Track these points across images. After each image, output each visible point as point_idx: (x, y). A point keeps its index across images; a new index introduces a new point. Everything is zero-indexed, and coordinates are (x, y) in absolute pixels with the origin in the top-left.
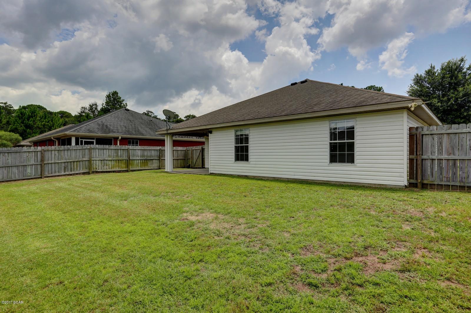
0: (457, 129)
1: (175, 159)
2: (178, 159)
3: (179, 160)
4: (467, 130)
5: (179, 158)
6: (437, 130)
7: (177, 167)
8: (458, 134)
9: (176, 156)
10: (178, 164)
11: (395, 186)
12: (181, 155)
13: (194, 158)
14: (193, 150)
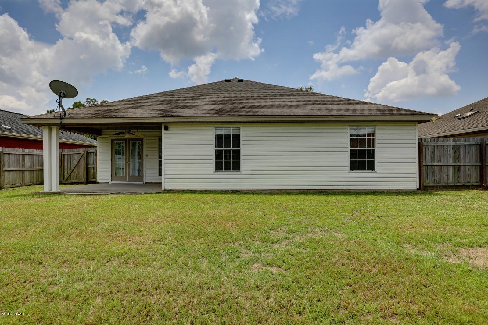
0: (442, 142)
1: (28, 170)
2: (33, 170)
3: (34, 172)
4: (449, 143)
5: (34, 168)
6: (430, 141)
7: (30, 184)
8: (443, 146)
9: (30, 165)
10: (32, 178)
11: (409, 190)
12: (37, 162)
13: (66, 167)
14: (64, 155)
